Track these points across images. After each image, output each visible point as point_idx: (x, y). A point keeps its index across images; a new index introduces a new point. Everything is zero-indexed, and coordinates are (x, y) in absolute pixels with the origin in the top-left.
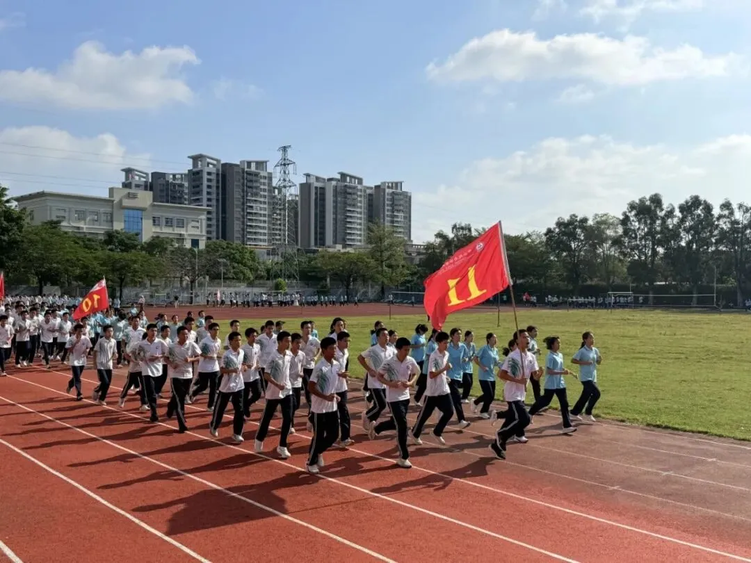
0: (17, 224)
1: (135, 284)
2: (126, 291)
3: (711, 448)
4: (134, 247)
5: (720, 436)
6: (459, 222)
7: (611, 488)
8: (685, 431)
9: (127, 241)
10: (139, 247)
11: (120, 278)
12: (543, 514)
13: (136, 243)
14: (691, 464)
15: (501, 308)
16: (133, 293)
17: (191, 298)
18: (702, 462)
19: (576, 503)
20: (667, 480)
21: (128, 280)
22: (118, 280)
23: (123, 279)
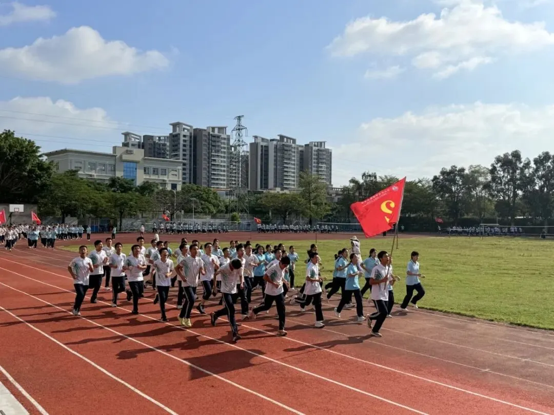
0: (47, 172)
1: (131, 215)
2: (124, 221)
4: (130, 189)
6: (367, 172)
7: (483, 370)
8: (539, 328)
9: (126, 185)
10: (134, 189)
11: (120, 212)
13: (132, 186)
14: (544, 353)
15: (399, 235)
16: (130, 222)
19: (457, 381)
20: (527, 365)
21: (126, 213)
22: (119, 213)
23: (123, 212)
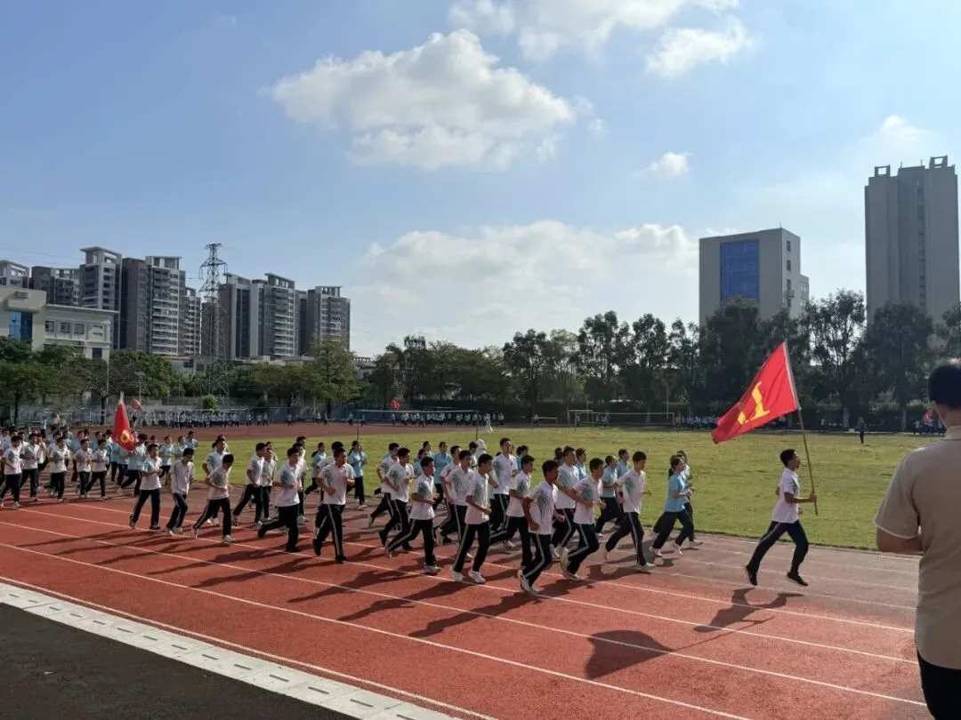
1: (32, 400)
2: (21, 409)
3: (733, 545)
4: (26, 356)
5: (736, 536)
7: (673, 575)
8: (705, 532)
9: (17, 350)
10: (31, 357)
11: (16, 394)
12: (635, 594)
13: (28, 352)
14: (726, 556)
16: (32, 412)
17: (102, 418)
18: (733, 555)
19: (654, 585)
20: (711, 568)
21: (25, 396)
22: (15, 397)
23: (20, 395)
